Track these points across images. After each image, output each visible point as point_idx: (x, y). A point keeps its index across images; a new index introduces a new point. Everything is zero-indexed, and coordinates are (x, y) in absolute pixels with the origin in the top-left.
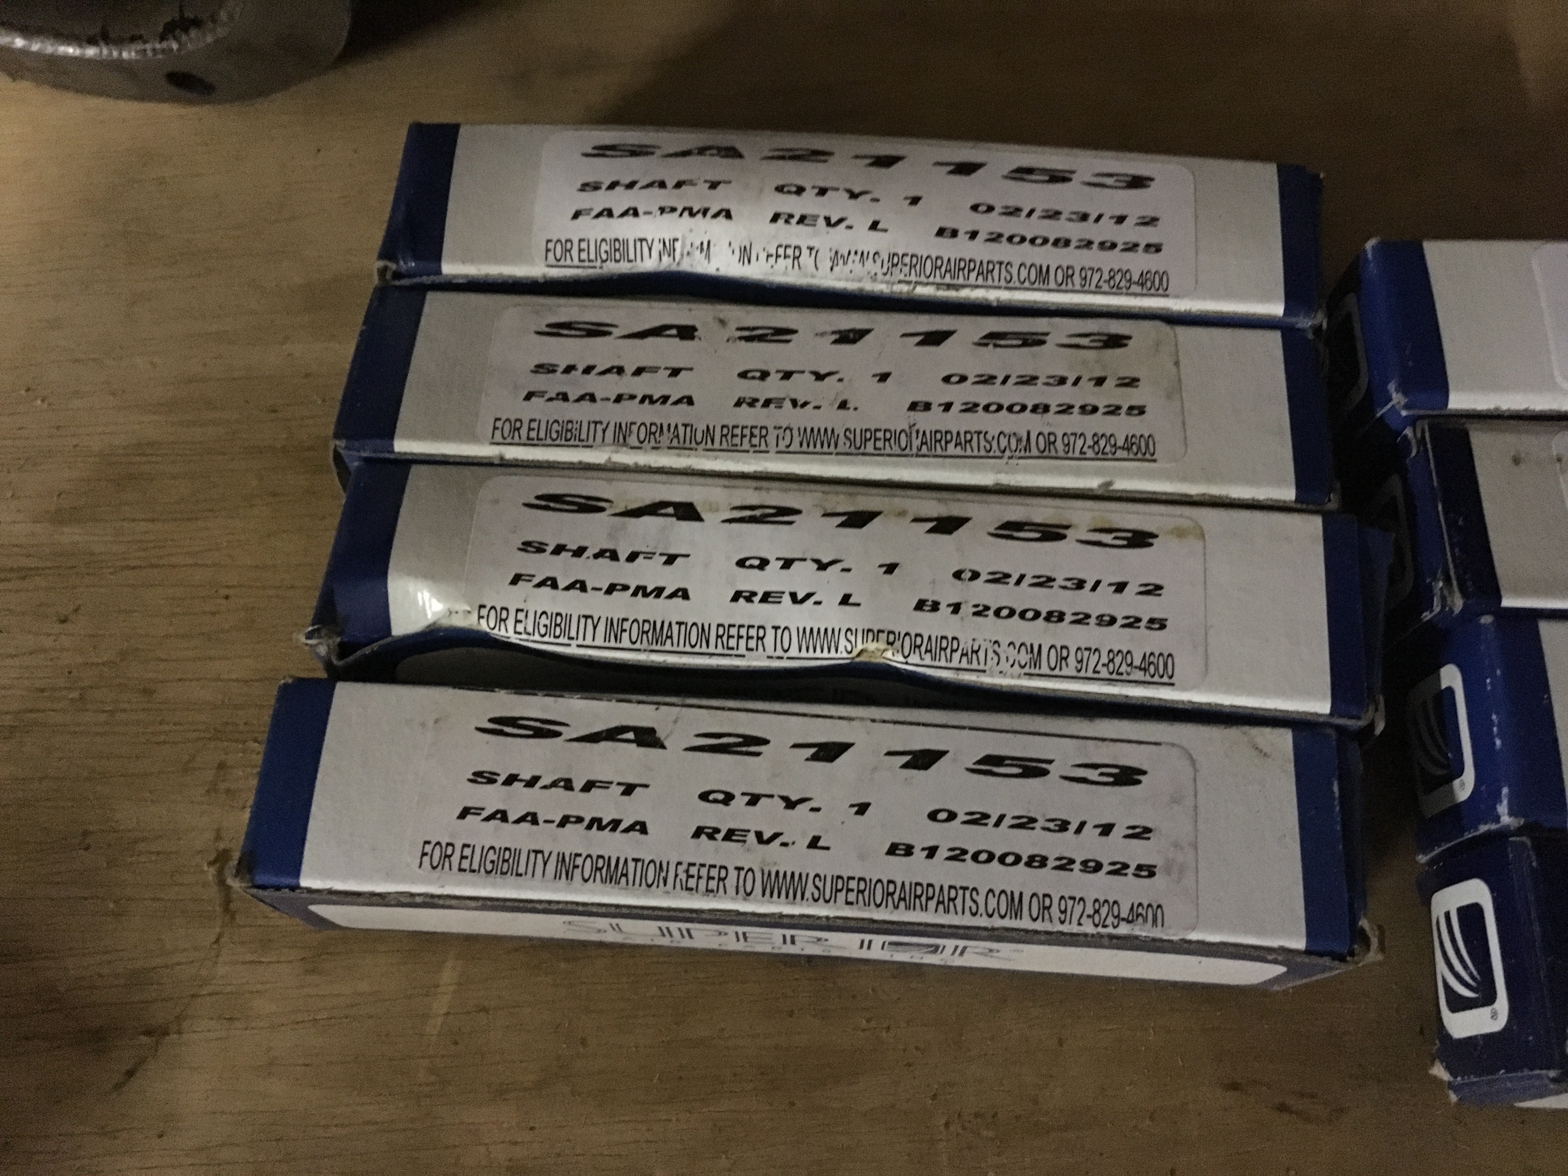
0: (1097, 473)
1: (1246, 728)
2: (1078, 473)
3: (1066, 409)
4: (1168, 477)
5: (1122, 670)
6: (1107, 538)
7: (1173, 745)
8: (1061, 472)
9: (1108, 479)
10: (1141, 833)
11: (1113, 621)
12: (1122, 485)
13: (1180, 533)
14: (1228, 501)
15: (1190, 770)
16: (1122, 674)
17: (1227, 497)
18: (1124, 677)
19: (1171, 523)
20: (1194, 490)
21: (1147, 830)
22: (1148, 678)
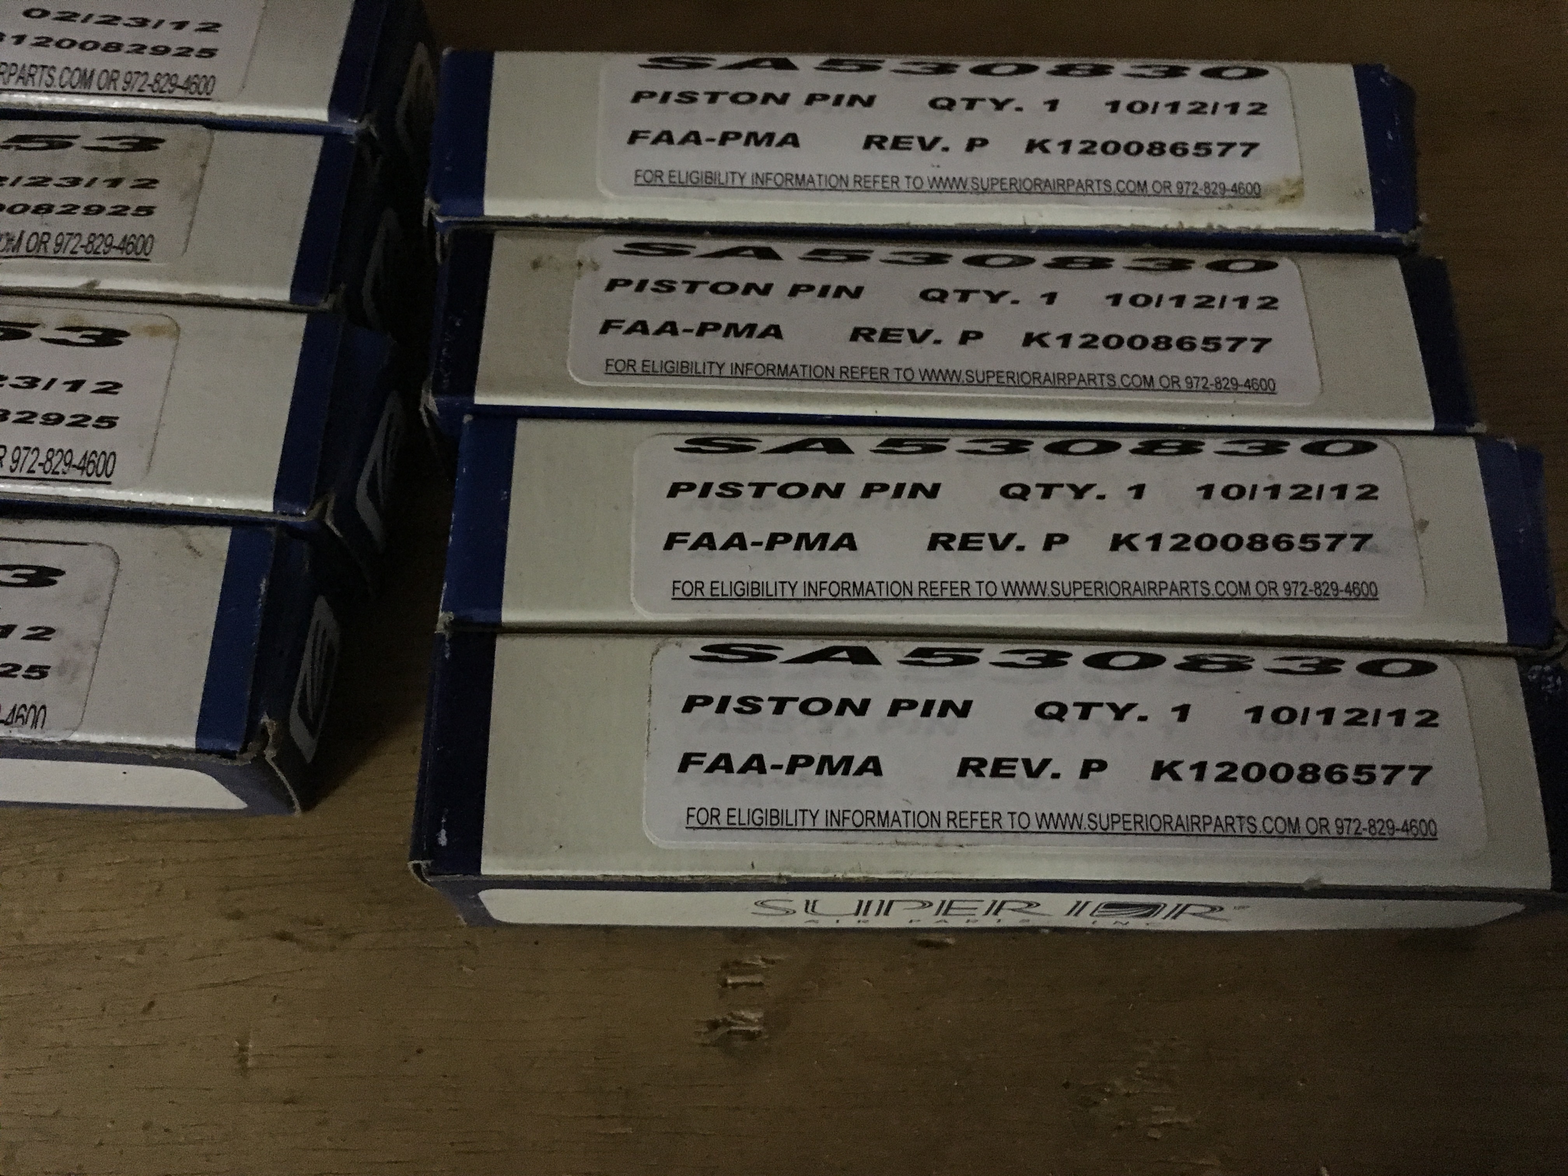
0: (82, 272)
1: (184, 528)
2: (63, 272)
3: (70, 210)
4: (158, 276)
5: (59, 469)
6: (74, 337)
7: (100, 545)
8: (45, 272)
9: (93, 279)
10: (42, 634)
11: (60, 418)
12: (107, 284)
13: (154, 331)
14: (218, 300)
15: (111, 570)
16: (57, 473)
17: (218, 297)
18: (61, 476)
19: (147, 321)
20: (184, 290)
21: (50, 631)
22: (85, 477)
